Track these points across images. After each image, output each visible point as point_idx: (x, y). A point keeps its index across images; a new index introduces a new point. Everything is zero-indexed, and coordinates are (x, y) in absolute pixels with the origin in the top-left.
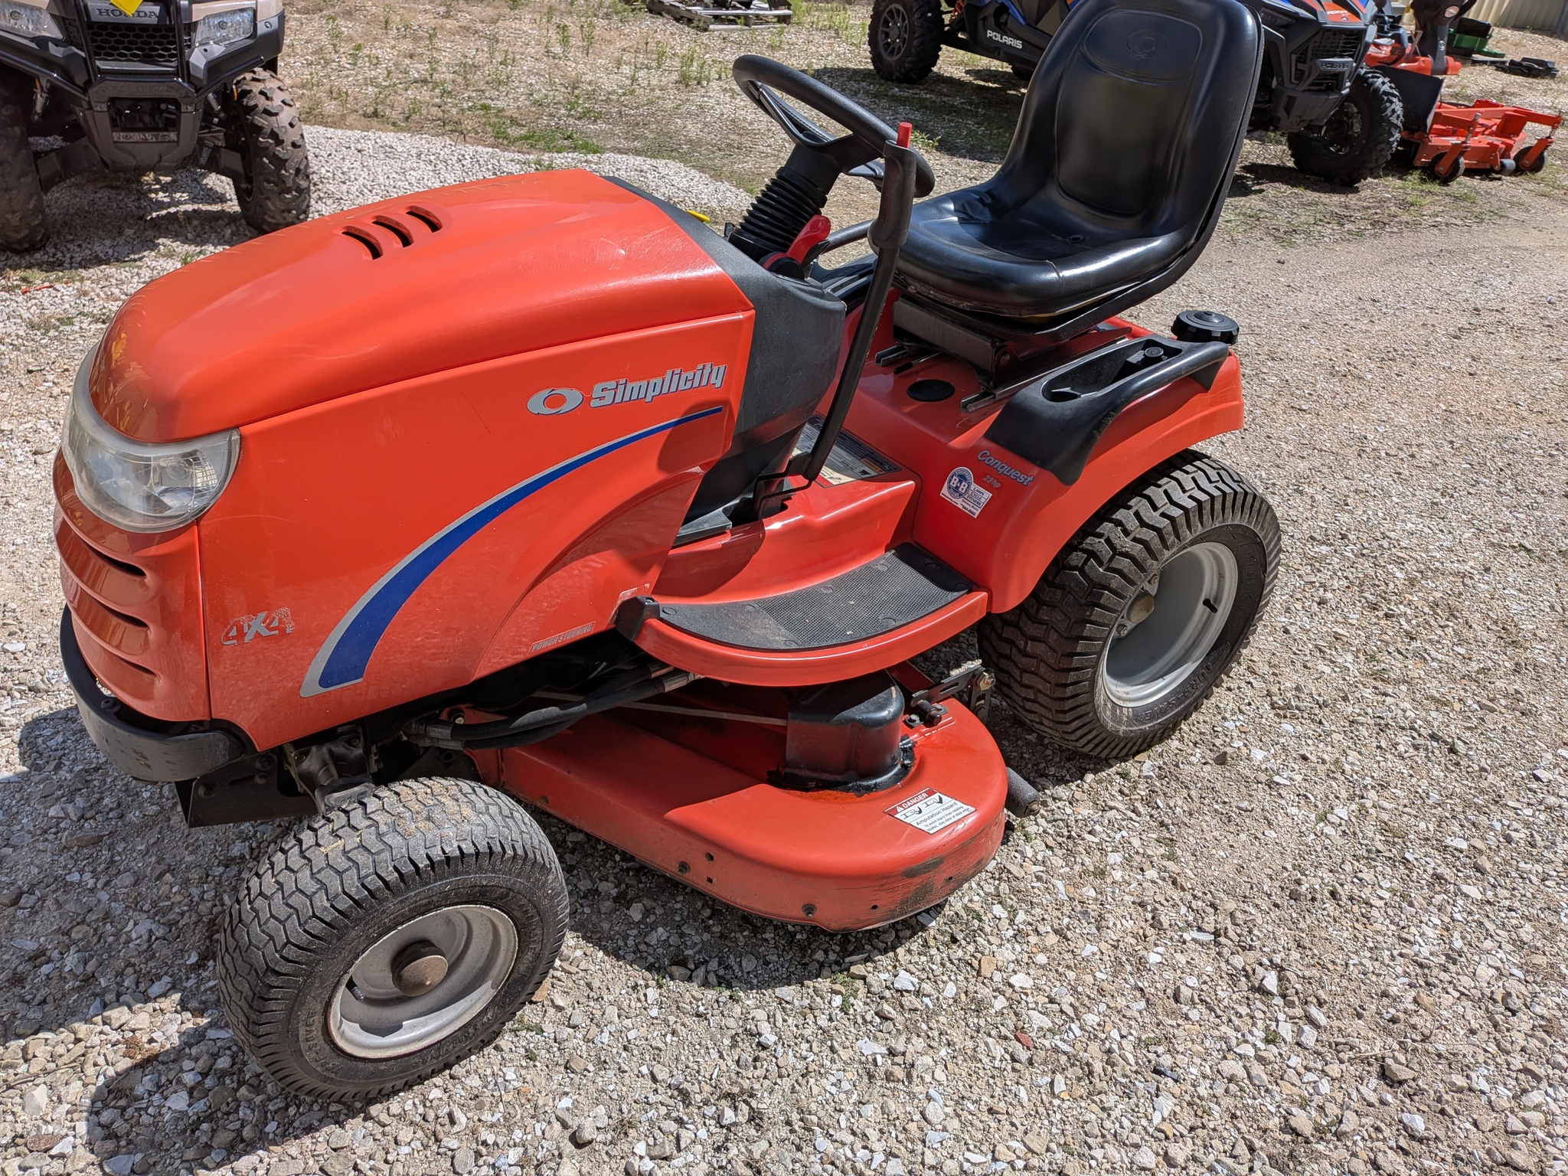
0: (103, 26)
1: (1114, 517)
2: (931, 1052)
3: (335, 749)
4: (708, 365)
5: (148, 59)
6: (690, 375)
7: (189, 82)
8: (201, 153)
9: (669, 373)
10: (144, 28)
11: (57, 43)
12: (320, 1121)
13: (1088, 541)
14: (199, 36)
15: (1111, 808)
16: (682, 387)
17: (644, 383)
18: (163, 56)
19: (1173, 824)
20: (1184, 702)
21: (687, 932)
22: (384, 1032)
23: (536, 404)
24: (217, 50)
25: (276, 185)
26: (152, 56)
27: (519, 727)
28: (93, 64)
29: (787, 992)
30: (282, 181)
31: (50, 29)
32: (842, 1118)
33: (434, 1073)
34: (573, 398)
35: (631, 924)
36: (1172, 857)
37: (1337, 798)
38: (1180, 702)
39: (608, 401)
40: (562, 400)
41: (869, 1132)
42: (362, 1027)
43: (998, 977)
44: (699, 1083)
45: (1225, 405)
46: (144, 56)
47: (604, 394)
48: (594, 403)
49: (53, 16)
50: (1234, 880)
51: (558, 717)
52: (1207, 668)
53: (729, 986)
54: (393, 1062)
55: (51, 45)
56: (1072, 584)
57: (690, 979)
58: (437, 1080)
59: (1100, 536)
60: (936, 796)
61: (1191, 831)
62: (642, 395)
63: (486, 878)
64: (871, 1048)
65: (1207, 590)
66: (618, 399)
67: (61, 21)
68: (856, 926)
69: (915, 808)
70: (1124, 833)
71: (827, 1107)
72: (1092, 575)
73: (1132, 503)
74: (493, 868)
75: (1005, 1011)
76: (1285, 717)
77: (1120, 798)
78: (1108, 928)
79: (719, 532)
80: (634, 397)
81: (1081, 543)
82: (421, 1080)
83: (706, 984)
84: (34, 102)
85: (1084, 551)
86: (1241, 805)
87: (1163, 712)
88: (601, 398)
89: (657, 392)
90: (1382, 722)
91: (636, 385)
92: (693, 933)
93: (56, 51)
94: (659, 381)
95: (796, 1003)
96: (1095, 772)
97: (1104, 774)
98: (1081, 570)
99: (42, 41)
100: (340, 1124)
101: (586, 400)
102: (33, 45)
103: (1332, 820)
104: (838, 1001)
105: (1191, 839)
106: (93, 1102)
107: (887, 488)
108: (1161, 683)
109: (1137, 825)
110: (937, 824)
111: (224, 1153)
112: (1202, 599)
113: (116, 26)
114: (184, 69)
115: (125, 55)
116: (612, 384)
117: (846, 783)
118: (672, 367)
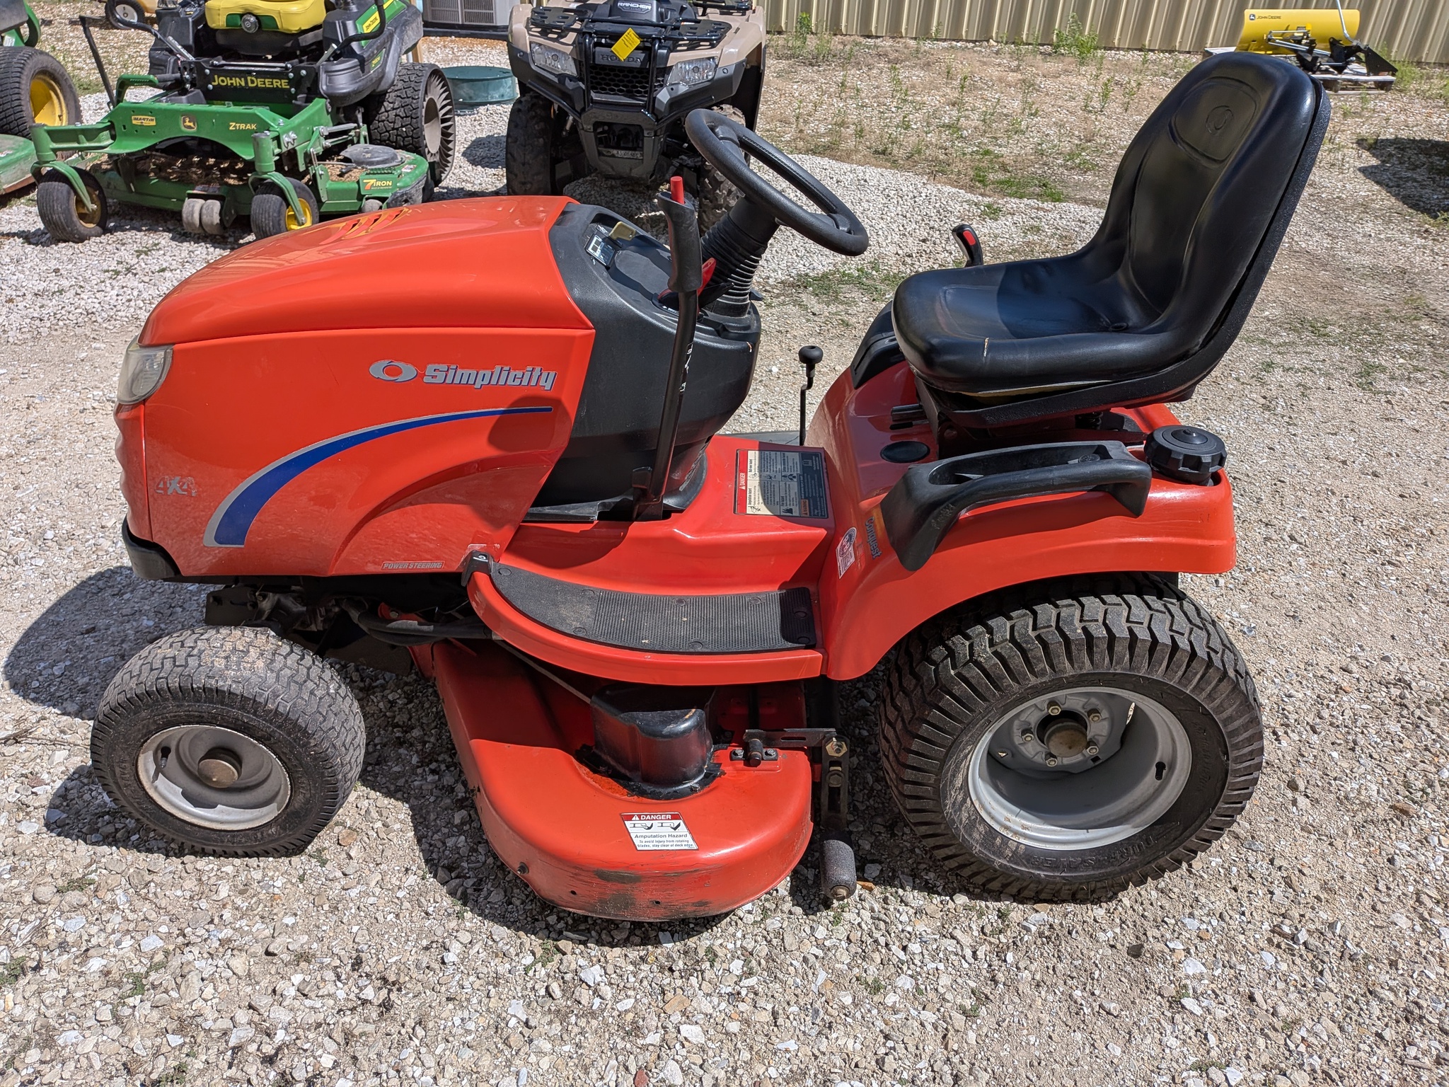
0: (603, 67)
1: (990, 622)
2: (558, 1042)
3: (283, 600)
4: (538, 369)
5: (630, 94)
6: (519, 374)
7: (653, 113)
8: (668, 169)
9: (498, 368)
10: (631, 70)
11: (571, 78)
12: (159, 849)
13: (954, 639)
14: (671, 78)
15: (953, 937)
16: (510, 382)
17: (474, 372)
18: (640, 92)
19: (1004, 984)
20: (1106, 867)
21: (480, 850)
22: (197, 804)
23: (377, 370)
24: (683, 89)
25: (711, 202)
26: (632, 92)
27: (391, 629)
28: (589, 93)
29: (501, 932)
30: (716, 198)
31: (572, 70)
32: (442, 1046)
33: (236, 855)
34: (408, 372)
35: (449, 823)
36: (969, 1014)
37: (1248, 1057)
38: (1099, 864)
39: (440, 380)
40: (398, 371)
41: (449, 1069)
42: (183, 794)
43: (676, 1018)
44: (378, 959)
45: (1199, 542)
46: (628, 91)
47: (436, 373)
48: (426, 380)
49: (574, 59)
50: (1015, 1069)
51: (415, 630)
52: (1147, 842)
53: (465, 904)
54: (197, 829)
55: (567, 80)
56: (925, 678)
57: (443, 884)
58: (237, 861)
59: (967, 637)
60: (676, 822)
61: (1017, 1000)
62: (471, 382)
63: (247, 717)
64: (517, 1010)
65: (1162, 754)
66: (449, 380)
67: (578, 64)
68: (560, 903)
69: (649, 824)
70: (941, 966)
71: (441, 1032)
72: (942, 675)
73: (1014, 614)
74: (255, 712)
75: (651, 1048)
76: (1279, 946)
77: (976, 933)
78: (827, 1038)
79: (585, 520)
80: (464, 381)
81: (949, 639)
82: (226, 855)
83: (452, 893)
84: (566, 122)
85: (948, 648)
86: (1106, 1005)
87: (1071, 867)
88: (433, 377)
89: (486, 382)
90: (1417, 1011)
91: (466, 372)
92: (483, 852)
93: (570, 85)
94: (488, 373)
95: (500, 944)
96: (972, 896)
97: (983, 904)
98: (937, 665)
99: (562, 77)
100: (167, 856)
101: (421, 376)
102: (556, 80)
103: (1213, 1076)
104: (529, 960)
105: (1010, 1007)
106: (74, 773)
107: (792, 529)
108: (1082, 834)
109: (966, 965)
110: (651, 844)
111: (101, 839)
112: (1157, 760)
113: (612, 68)
114: (651, 104)
115: (614, 90)
116: (444, 367)
117: (630, 780)
118: (503, 363)
